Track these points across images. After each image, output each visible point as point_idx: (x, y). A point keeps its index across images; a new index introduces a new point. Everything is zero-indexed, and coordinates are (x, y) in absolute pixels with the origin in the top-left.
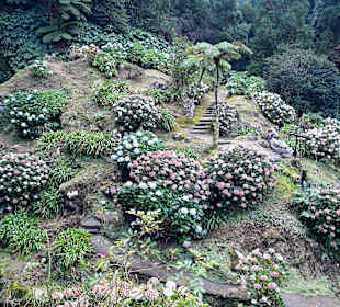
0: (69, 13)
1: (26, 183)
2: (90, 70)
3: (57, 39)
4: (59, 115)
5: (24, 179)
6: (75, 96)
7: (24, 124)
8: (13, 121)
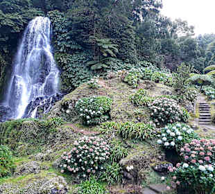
0: (107, 53)
1: (97, 158)
2: (123, 84)
3: (99, 67)
4: (109, 111)
5: (96, 155)
6: (115, 99)
7: (88, 117)
8: (82, 115)
